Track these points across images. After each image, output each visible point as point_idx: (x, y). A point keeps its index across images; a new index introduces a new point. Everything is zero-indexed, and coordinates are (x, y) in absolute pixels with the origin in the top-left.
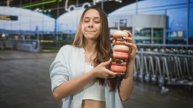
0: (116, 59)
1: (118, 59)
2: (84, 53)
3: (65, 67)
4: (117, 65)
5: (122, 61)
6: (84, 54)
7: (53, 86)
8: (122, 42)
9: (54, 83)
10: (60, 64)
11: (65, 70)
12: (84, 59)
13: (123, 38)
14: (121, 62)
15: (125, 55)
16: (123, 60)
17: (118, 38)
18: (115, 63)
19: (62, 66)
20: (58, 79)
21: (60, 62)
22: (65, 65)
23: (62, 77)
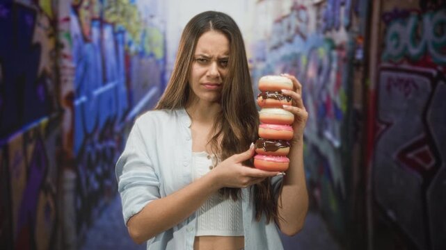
0: (265, 140)
1: (269, 140)
2: (190, 127)
3: (148, 165)
4: (267, 155)
5: (279, 144)
6: (189, 130)
7: (126, 213)
8: (277, 101)
9: (127, 206)
10: (136, 160)
11: (149, 175)
12: (191, 141)
13: (280, 92)
14: (277, 148)
15: (285, 131)
16: (281, 143)
17: (270, 92)
18: (263, 150)
19: (142, 164)
20: (136, 196)
21: (135, 155)
22: (148, 161)
23: (143, 191)
